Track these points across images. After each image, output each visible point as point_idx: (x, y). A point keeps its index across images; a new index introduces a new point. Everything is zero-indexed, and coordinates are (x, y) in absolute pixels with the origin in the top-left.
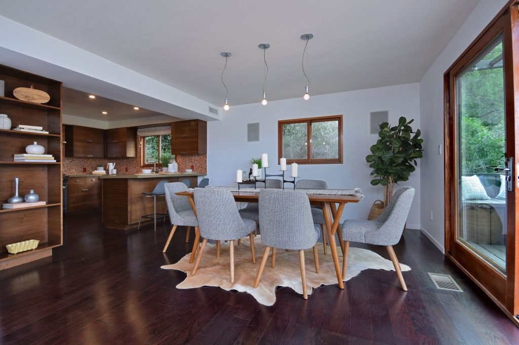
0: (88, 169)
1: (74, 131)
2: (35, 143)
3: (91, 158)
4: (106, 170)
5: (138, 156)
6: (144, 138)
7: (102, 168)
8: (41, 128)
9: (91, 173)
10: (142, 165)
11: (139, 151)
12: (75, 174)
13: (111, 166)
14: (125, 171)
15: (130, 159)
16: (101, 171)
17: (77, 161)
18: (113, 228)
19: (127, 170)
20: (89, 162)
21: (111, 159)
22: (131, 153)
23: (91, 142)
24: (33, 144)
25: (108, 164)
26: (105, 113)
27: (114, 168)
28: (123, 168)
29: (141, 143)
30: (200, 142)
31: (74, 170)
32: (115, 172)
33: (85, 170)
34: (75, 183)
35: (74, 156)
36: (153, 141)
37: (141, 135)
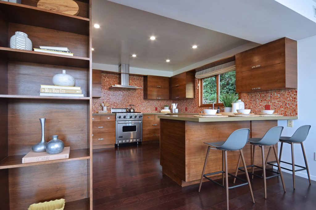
0: (159, 109)
1: (148, 79)
2: (64, 71)
3: (160, 99)
4: (170, 109)
5: (196, 97)
6: (201, 79)
7: (168, 108)
8: (66, 49)
9: (160, 112)
10: (200, 105)
11: (197, 92)
12: (150, 112)
13: (174, 106)
14: (185, 110)
15: (189, 100)
16: (167, 110)
17: (151, 102)
18: (169, 176)
19: (186, 109)
20: (159, 103)
21: (174, 101)
22: (190, 94)
23: (159, 87)
24: (62, 73)
25: (172, 104)
26: (168, 61)
27: (177, 108)
28: (184, 108)
29: (199, 85)
30: (287, 70)
31: (149, 109)
32: (177, 111)
33: (156, 109)
34: (147, 119)
35: (148, 98)
36: (207, 87)
37: (199, 78)
